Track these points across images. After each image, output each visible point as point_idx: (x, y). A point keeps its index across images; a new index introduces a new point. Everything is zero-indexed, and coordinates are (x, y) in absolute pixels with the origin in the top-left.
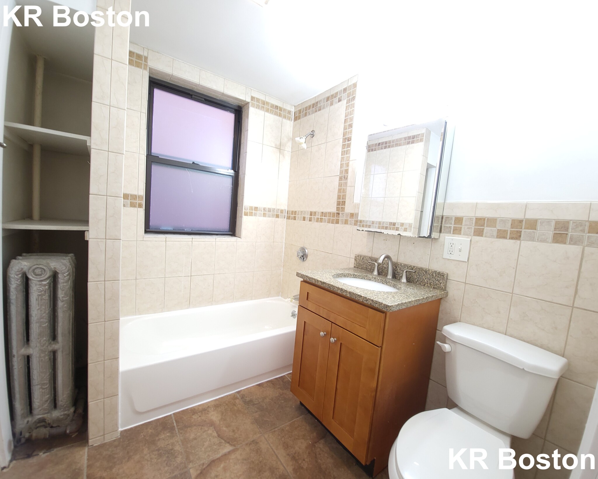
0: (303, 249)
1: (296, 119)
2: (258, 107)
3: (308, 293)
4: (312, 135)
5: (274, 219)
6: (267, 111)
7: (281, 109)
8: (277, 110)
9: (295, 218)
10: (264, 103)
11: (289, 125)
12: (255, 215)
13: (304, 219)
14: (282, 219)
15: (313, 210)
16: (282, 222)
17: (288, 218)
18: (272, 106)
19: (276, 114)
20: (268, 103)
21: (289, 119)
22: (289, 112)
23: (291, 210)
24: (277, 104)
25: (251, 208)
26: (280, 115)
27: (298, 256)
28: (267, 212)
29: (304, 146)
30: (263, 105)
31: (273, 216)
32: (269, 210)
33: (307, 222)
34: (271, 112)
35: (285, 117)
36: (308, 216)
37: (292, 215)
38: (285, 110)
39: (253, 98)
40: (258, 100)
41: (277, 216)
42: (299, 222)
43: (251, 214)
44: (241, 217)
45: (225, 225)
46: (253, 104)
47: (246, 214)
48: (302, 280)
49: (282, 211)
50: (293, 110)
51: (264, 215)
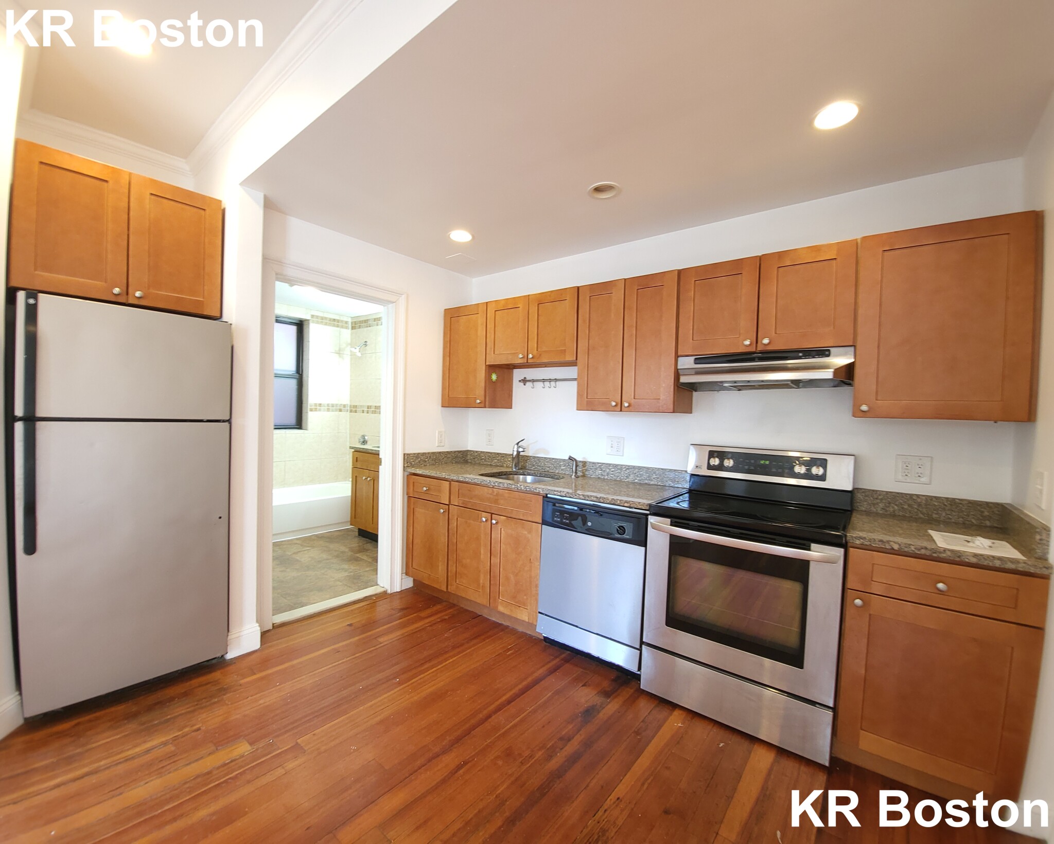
0: (363, 436)
1: (353, 328)
2: (318, 323)
3: (357, 458)
4: (366, 344)
5: (337, 413)
6: (326, 324)
7: (338, 321)
8: (335, 323)
9: (356, 412)
10: (322, 318)
11: (347, 334)
12: (320, 410)
13: (363, 412)
14: (345, 413)
15: (370, 404)
16: (345, 415)
17: (351, 411)
18: (330, 320)
19: (334, 326)
20: (326, 318)
21: (347, 328)
22: (346, 322)
23: (353, 404)
24: (335, 318)
25: (316, 405)
26: (338, 326)
27: (359, 442)
28: (330, 407)
29: (359, 354)
30: (323, 320)
31: (336, 410)
32: (333, 406)
33: (365, 414)
34: (330, 325)
35: (342, 327)
36: (366, 409)
37: (354, 409)
38: (342, 321)
39: (313, 316)
40: (317, 317)
41: (340, 410)
42: (359, 415)
43: (316, 410)
44: (307, 412)
45: (292, 420)
46: (313, 321)
47: (311, 410)
48: (353, 450)
49: (344, 406)
50: (350, 320)
51: (328, 410)
